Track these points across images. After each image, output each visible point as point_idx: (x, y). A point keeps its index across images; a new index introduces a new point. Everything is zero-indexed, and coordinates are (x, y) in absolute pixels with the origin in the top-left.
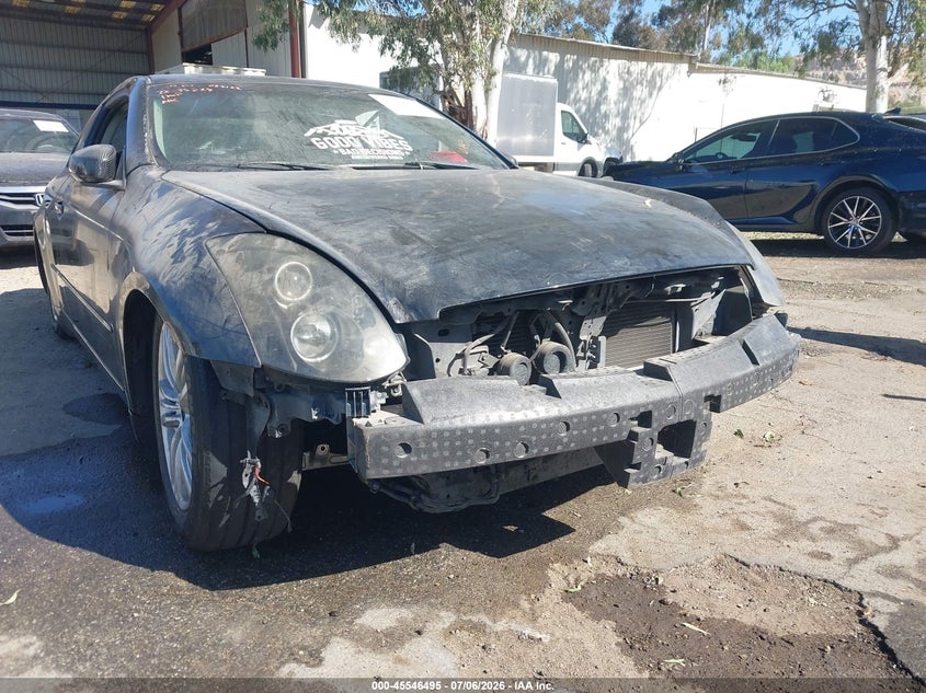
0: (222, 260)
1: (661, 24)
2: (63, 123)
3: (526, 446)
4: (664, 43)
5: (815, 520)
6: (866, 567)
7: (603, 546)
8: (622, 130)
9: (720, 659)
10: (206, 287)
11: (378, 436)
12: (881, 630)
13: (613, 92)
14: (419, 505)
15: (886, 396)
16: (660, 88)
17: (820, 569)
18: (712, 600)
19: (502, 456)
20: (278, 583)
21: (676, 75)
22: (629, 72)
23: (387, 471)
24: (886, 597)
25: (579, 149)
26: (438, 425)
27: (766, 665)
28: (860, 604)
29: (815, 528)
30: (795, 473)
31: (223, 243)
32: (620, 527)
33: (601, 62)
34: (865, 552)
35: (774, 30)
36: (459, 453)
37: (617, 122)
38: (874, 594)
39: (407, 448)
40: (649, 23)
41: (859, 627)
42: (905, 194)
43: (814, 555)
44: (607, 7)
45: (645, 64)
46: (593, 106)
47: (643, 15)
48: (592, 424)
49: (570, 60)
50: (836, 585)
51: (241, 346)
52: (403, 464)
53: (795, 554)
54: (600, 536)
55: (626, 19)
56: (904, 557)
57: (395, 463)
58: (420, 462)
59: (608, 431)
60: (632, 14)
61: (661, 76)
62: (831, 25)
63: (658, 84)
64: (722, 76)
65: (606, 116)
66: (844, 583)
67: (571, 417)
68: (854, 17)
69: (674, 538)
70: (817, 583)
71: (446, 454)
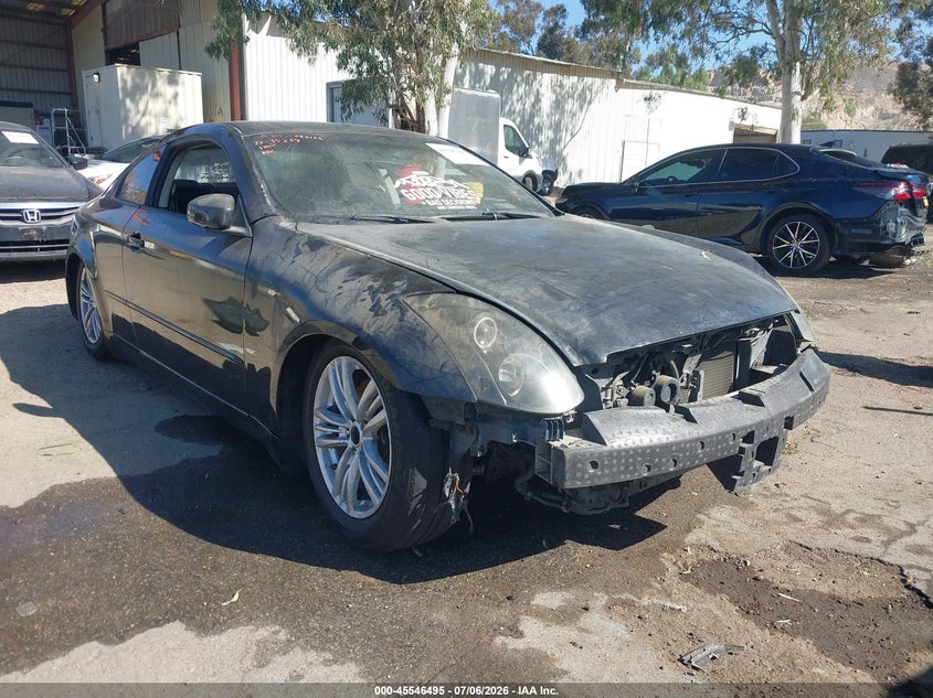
0: (426, 315)
1: (584, 37)
2: (33, 134)
3: (675, 461)
4: (587, 55)
5: (848, 512)
6: (897, 547)
7: (694, 538)
8: (555, 141)
9: (815, 618)
10: (418, 338)
11: (576, 456)
12: (924, 592)
13: (546, 104)
14: (572, 509)
15: (867, 408)
16: (590, 103)
17: (865, 549)
18: (792, 576)
19: (660, 468)
20: (451, 576)
21: (605, 90)
22: (561, 86)
23: (579, 483)
24: (919, 568)
25: (520, 162)
26: (616, 445)
27: (849, 620)
28: (902, 574)
29: (850, 518)
30: (819, 475)
31: (421, 301)
32: (701, 523)
33: (535, 75)
34: (893, 536)
35: (698, 52)
36: (631, 468)
37: (550, 134)
38: (911, 567)
39: (594, 465)
40: (573, 35)
41: (906, 591)
42: (841, 220)
43: (857, 539)
44: (532, 18)
45: (575, 78)
46: (527, 117)
47: (566, 28)
48: (719, 442)
49: (505, 72)
50: (881, 561)
51: (458, 386)
52: (592, 477)
53: (841, 538)
54: (689, 531)
55: (551, 31)
56: (921, 538)
57: (586, 476)
58: (603, 475)
59: (728, 448)
60: (556, 25)
61: (591, 90)
62: (753, 51)
63: (588, 99)
64: (647, 93)
65: (539, 129)
66: (886, 559)
67: (706, 438)
68: (772, 43)
69: (746, 529)
70: (866, 560)
71: (622, 468)
